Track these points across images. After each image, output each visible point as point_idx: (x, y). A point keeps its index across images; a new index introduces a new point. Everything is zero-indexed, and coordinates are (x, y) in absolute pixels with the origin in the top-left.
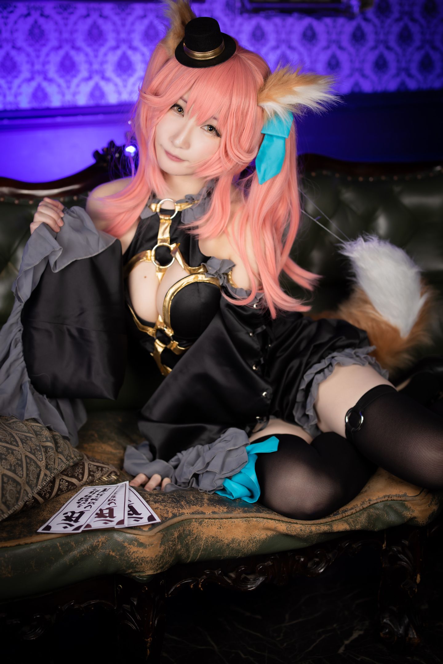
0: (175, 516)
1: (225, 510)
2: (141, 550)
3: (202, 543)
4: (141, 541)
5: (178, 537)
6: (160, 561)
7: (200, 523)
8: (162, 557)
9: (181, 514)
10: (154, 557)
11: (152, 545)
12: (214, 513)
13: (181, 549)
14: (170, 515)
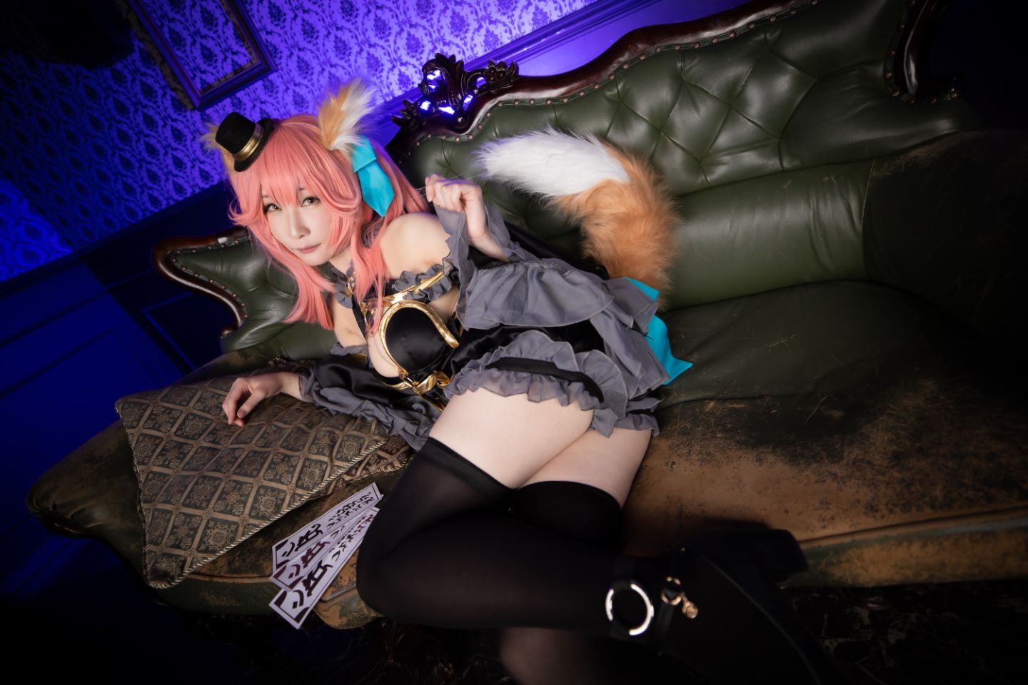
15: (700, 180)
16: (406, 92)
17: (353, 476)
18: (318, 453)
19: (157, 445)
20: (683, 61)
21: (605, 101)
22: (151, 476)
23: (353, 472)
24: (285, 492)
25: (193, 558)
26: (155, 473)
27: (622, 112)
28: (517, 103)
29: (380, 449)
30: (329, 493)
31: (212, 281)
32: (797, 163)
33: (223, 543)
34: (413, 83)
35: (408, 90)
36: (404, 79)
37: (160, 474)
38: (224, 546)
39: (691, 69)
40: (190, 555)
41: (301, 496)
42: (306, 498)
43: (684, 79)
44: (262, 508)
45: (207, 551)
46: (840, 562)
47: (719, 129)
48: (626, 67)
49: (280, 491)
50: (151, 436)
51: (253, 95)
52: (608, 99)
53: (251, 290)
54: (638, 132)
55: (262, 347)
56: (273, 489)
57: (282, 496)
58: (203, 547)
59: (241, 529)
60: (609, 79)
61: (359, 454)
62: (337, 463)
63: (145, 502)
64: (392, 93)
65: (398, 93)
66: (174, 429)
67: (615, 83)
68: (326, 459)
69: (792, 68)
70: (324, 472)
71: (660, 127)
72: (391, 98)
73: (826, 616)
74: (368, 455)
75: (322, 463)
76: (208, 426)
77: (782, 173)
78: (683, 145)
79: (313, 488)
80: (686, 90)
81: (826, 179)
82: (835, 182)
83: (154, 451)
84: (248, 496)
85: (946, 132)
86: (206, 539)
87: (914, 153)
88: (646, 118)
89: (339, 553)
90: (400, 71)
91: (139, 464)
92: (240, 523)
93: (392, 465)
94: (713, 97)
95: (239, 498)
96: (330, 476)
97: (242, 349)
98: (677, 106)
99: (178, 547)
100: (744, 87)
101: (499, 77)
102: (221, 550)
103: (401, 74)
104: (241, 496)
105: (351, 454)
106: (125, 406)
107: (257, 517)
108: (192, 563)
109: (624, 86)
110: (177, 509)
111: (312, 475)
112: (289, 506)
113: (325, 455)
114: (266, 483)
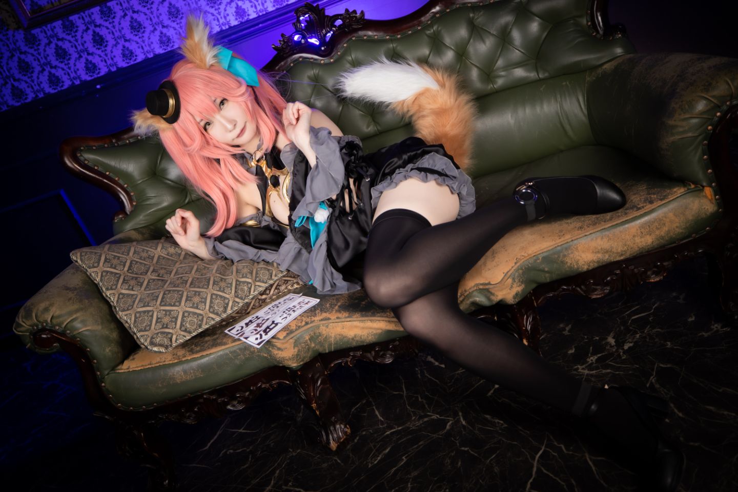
0: (307, 323)
1: (347, 315)
2: (280, 352)
3: (332, 340)
4: (279, 346)
5: (309, 339)
6: (297, 357)
7: (327, 327)
8: (297, 355)
9: (312, 322)
10: (291, 356)
11: (286, 348)
12: (338, 318)
13: (315, 347)
14: (304, 323)
15: (489, 87)
16: (242, 23)
17: (268, 295)
18: (243, 277)
19: (119, 278)
20: (474, 13)
21: (426, 37)
22: (121, 296)
23: (268, 292)
24: (228, 299)
25: (177, 336)
26: (123, 294)
27: (437, 45)
28: (365, 38)
29: (284, 276)
30: (249, 310)
31: (107, 173)
32: (546, 75)
33: (195, 327)
34: (249, 15)
35: (243, 21)
36: (240, 11)
37: (128, 295)
38: (196, 330)
39: (478, 18)
40: (176, 332)
41: (238, 303)
42: (241, 305)
43: (475, 23)
44: (216, 308)
45: (185, 331)
46: (569, 254)
47: (498, 55)
48: (438, 16)
49: (225, 298)
50: (112, 273)
51: (87, 19)
52: (427, 35)
53: (139, 182)
54: (449, 56)
55: (152, 227)
56: (221, 297)
57: (227, 301)
58: (183, 328)
59: (205, 319)
60: (427, 23)
61: (271, 278)
62: (258, 284)
63: (123, 310)
64: (228, 23)
65: (234, 23)
66: (126, 269)
67: (431, 26)
68: (250, 280)
69: (537, 18)
70: (250, 289)
71: (462, 54)
72: (227, 27)
73: (591, 348)
74: (277, 280)
75: (248, 283)
76: (149, 268)
77: (539, 81)
78: (478, 65)
79: (245, 299)
80: (476, 31)
81: (564, 83)
82: (569, 85)
83: (118, 281)
84: (206, 299)
85: (619, 55)
86: (184, 324)
87: (605, 66)
88: (453, 48)
89: (286, 317)
90: (237, 5)
91: (107, 289)
92: (204, 315)
93: (298, 283)
94: (493, 35)
95: (200, 300)
96: (254, 291)
97: (137, 229)
98: (472, 40)
99: (167, 327)
100: (511, 29)
101: (352, 20)
102: (194, 332)
103: (238, 7)
104: (202, 298)
105: (266, 278)
106: (83, 254)
107: (213, 312)
108: (176, 339)
109: (438, 28)
110: (157, 308)
111: (243, 290)
112: (232, 308)
113: (248, 278)
114: (215, 292)
